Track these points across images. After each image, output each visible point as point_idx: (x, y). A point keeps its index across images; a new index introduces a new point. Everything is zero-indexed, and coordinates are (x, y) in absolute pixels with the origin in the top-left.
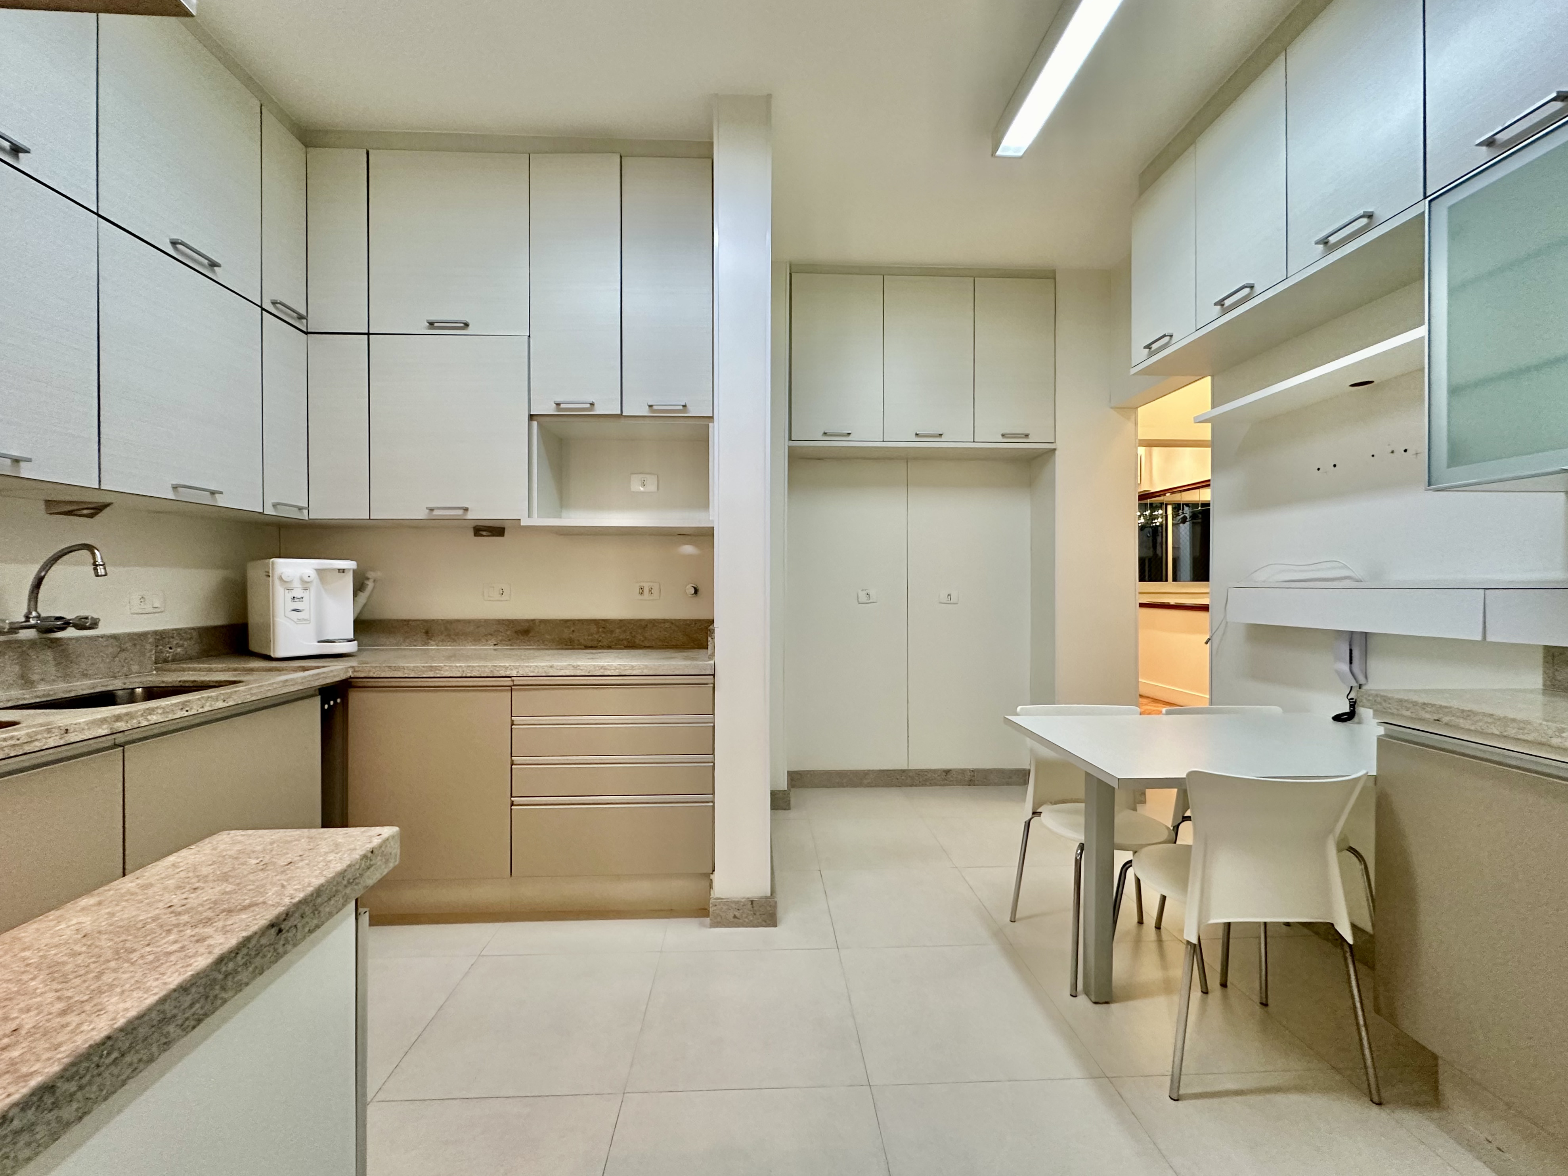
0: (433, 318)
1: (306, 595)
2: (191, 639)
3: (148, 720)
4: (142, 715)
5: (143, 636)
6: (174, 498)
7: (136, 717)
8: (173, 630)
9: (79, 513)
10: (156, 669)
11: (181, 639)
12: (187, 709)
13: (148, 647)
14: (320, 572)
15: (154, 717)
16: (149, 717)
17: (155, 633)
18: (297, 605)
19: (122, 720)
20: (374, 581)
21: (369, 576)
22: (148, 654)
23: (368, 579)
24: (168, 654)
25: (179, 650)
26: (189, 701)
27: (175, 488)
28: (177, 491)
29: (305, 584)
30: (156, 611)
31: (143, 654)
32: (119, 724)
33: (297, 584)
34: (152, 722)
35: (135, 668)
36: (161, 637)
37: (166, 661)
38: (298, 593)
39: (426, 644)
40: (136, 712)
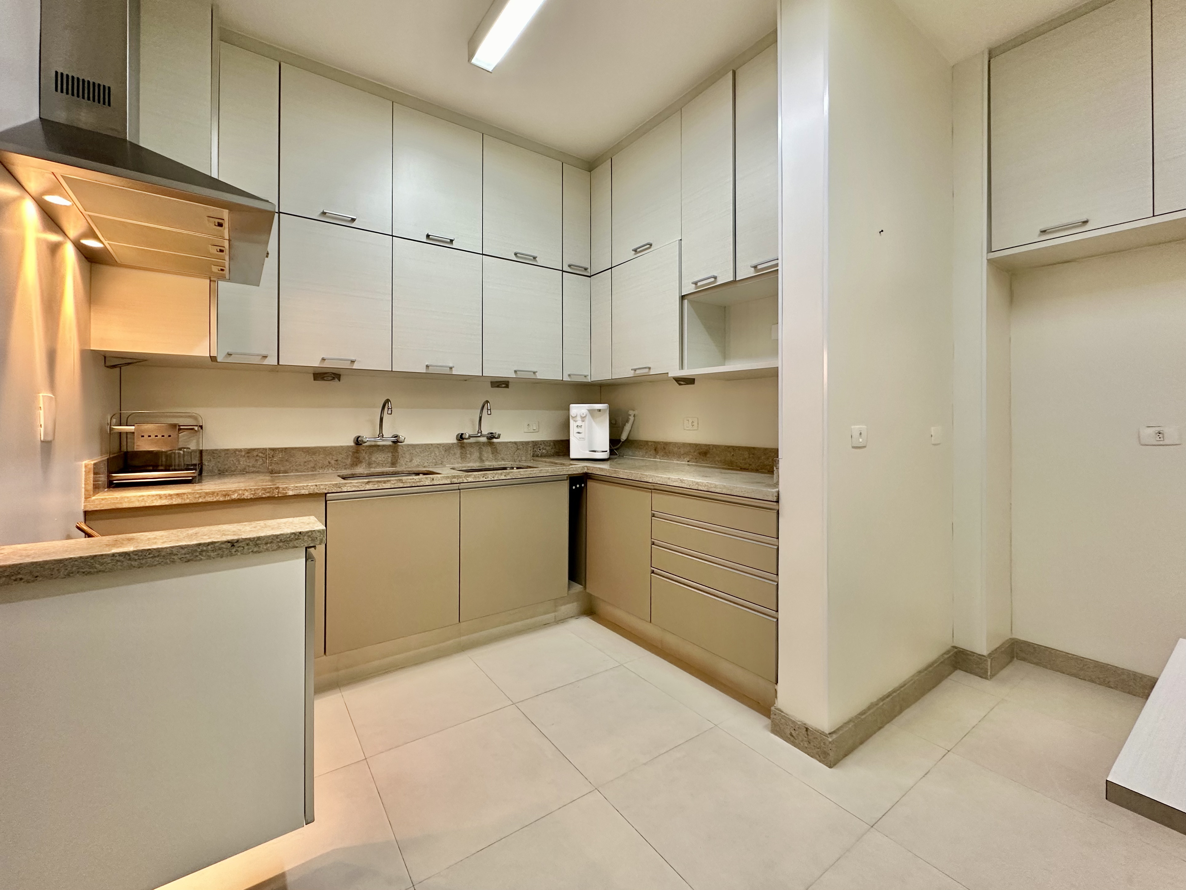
0: (635, 247)
1: (583, 424)
2: (549, 446)
3: (467, 480)
4: (465, 477)
5: (527, 443)
6: (515, 377)
7: (462, 478)
8: (541, 441)
9: (500, 386)
10: (533, 460)
11: (545, 446)
12: (486, 477)
13: (530, 449)
14: (591, 411)
15: (470, 479)
16: (468, 479)
17: (533, 442)
18: (579, 430)
19: (455, 478)
20: (634, 416)
21: (631, 414)
22: (529, 452)
23: (630, 415)
24: (539, 452)
25: (544, 451)
26: (486, 474)
27: (515, 371)
28: (517, 373)
29: (583, 418)
30: (534, 431)
31: (527, 452)
32: (454, 480)
33: (579, 418)
34: (469, 481)
35: (524, 458)
36: (535, 444)
37: (537, 456)
38: (579, 423)
39: (655, 457)
40: (462, 475)
